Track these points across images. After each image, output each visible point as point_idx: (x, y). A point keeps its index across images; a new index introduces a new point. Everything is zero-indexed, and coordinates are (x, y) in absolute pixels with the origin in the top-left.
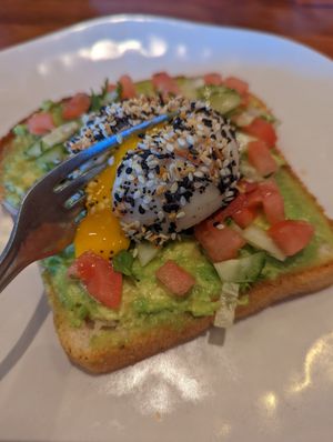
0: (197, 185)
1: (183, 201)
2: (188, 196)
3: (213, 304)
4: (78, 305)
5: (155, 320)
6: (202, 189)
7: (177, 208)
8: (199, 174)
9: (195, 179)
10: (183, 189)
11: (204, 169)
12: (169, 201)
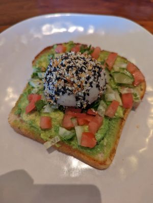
0: (68, 91)
1: (61, 94)
2: (63, 93)
3: (48, 139)
4: (21, 109)
5: (32, 128)
6: (69, 94)
7: (58, 95)
8: (70, 88)
9: (68, 89)
10: (62, 90)
11: (73, 88)
12: (58, 91)
